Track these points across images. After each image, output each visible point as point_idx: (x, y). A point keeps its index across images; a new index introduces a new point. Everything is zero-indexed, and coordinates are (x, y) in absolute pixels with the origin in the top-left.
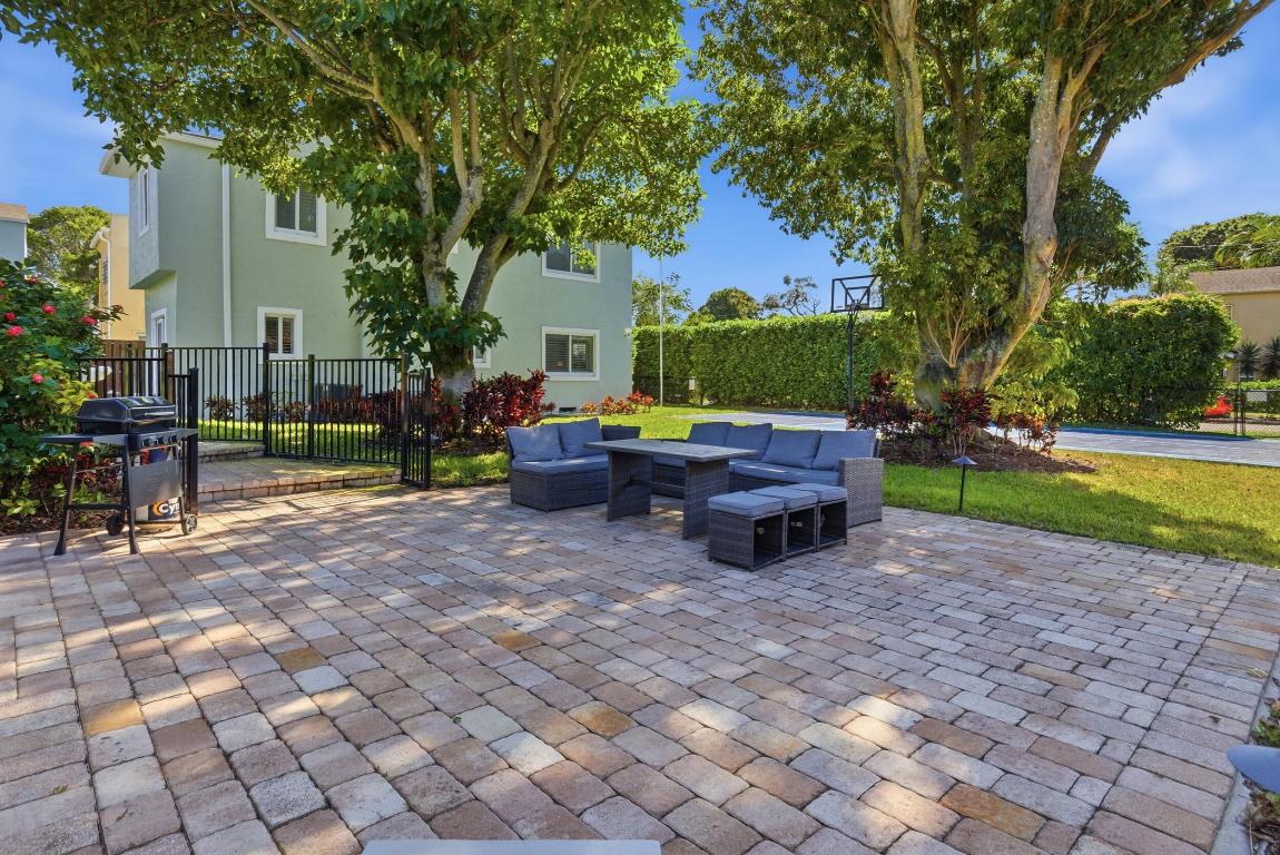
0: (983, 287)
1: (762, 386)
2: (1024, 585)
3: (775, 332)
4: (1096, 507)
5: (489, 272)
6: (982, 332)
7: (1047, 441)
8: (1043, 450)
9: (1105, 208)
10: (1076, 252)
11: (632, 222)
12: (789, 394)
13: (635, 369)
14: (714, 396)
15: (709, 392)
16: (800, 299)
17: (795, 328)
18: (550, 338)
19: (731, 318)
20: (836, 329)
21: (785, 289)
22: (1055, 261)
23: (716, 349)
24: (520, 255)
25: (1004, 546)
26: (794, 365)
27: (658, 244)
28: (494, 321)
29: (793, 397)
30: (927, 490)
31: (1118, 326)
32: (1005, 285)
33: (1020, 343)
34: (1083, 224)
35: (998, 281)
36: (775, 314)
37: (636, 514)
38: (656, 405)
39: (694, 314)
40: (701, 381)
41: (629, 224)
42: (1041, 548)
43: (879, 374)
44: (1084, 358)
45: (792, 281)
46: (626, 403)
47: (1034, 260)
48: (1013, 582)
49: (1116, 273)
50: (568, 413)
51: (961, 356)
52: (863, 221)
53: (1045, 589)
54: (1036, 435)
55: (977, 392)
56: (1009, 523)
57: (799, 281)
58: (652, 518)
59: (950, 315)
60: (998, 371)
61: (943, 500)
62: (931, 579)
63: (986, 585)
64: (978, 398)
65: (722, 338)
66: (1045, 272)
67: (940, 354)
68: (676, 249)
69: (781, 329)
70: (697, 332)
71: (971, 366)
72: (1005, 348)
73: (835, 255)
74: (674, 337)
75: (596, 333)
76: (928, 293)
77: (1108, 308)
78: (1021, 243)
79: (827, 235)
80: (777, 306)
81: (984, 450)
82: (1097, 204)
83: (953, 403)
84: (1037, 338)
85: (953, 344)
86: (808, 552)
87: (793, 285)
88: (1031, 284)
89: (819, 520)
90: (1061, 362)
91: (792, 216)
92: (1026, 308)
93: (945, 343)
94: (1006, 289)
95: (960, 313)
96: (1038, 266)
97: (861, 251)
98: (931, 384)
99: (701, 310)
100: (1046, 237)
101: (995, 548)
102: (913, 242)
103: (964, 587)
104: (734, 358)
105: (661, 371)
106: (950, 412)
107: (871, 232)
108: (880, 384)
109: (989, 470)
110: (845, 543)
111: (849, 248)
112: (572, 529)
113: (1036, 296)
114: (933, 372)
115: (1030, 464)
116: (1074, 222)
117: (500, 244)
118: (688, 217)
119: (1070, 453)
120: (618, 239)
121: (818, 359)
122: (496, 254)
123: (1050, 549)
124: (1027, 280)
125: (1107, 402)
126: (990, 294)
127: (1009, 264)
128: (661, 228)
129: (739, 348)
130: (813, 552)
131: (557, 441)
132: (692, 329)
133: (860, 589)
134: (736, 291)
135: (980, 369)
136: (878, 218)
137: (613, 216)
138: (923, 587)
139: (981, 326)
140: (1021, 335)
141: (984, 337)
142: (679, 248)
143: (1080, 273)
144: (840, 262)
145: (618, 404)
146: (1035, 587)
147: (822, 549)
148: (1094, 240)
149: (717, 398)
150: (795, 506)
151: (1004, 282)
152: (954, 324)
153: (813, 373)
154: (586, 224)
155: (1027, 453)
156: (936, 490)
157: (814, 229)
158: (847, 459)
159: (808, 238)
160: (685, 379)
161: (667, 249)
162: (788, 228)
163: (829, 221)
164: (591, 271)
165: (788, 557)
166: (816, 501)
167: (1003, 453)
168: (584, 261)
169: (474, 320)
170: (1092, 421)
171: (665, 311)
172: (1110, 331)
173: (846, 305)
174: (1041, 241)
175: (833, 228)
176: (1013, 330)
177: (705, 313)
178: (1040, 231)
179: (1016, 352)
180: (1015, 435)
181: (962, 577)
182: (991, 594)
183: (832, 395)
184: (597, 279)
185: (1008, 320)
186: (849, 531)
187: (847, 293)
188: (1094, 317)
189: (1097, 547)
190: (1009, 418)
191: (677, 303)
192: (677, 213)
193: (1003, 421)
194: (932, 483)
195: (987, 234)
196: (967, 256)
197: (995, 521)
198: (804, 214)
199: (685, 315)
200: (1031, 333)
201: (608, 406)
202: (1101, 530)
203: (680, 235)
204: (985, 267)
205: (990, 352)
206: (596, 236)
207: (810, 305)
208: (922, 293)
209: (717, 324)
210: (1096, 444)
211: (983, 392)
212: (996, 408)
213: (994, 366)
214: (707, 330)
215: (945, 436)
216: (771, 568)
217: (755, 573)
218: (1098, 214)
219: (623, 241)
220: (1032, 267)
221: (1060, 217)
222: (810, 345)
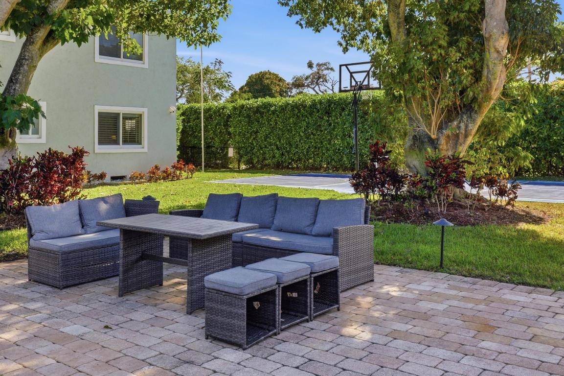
0: (455, 72)
1: (288, 152)
2: (494, 346)
3: (298, 108)
4: (551, 257)
5: (32, 58)
6: (456, 109)
7: (511, 196)
8: (508, 204)
9: (543, 9)
10: (523, 44)
11: (171, 16)
12: (311, 158)
13: (181, 140)
14: (249, 162)
15: (245, 158)
16: (321, 80)
17: (314, 104)
18: (101, 115)
19: (264, 96)
20: (347, 105)
21: (308, 72)
22: (509, 52)
23: (250, 123)
24: (63, 44)
25: (478, 302)
26: (314, 135)
27: (194, 35)
28: (35, 103)
29: (314, 161)
30: (414, 247)
31: (558, 101)
32: (471, 71)
33: (486, 116)
34: (528, 22)
35: (466, 67)
36: (302, 92)
37: (148, 287)
38: (199, 171)
39: (235, 92)
40: (238, 149)
41: (169, 19)
42: (508, 302)
43: (377, 144)
44: (535, 126)
45: (314, 66)
46: (171, 170)
47: (492, 50)
48: (485, 344)
49: (554, 60)
50: (118, 181)
51: (440, 128)
52: (364, 18)
53: (512, 350)
54: (502, 192)
55: (453, 159)
56: (482, 277)
57: (318, 65)
58: (163, 291)
59: (430, 95)
60: (470, 140)
61: (427, 257)
62: (412, 345)
63: (462, 350)
64: (455, 163)
65: (255, 113)
66: (501, 60)
67: (424, 128)
68: (210, 40)
69: (303, 105)
70: (235, 108)
71: (448, 137)
72: (474, 121)
73: (341, 44)
74: (215, 112)
75: (144, 111)
76: (411, 77)
77: (550, 87)
78: (482, 36)
79: (335, 29)
80: (303, 85)
81: (461, 206)
82: (538, 7)
83: (435, 168)
84: (498, 112)
85: (434, 118)
86: (301, 322)
87: (315, 69)
88: (491, 69)
89: (312, 291)
90: (518, 131)
91: (306, 13)
92: (488, 90)
93: (427, 117)
94: (471, 74)
95: (438, 93)
96: (495, 55)
97: (362, 42)
98: (418, 152)
99: (241, 89)
100: (500, 32)
101: (470, 305)
102: (399, 35)
103: (441, 353)
104: (264, 131)
105: (203, 142)
106: (433, 176)
107: (369, 26)
108: (378, 153)
109: (466, 225)
110: (338, 309)
111: (353, 39)
112: (81, 308)
113: (495, 79)
114: (420, 142)
115: (498, 217)
116: (521, 21)
117: (42, 34)
118: (219, 13)
119: (529, 205)
120: (159, 31)
121: (333, 130)
122: (39, 42)
123: (515, 303)
124: (488, 66)
125: (555, 159)
126: (460, 78)
127: (473, 53)
128: (197, 23)
129: (269, 121)
130: (307, 321)
131: (78, 217)
132: (230, 106)
133: (346, 364)
134: (270, 73)
135: (456, 139)
136: (374, 16)
137: (155, 11)
138: (403, 357)
139: (455, 104)
140: (486, 111)
141: (458, 112)
142: (213, 39)
143: (528, 59)
144: (345, 50)
145: (164, 172)
146: (504, 348)
147: (315, 317)
148: (536, 34)
149: (252, 163)
150: (288, 280)
151: (471, 68)
152: (434, 102)
153: (330, 140)
154: (131, 17)
155: (495, 208)
156: (422, 247)
157: (324, 24)
158: (340, 228)
159: (319, 32)
160: (225, 147)
161: (202, 40)
162: (303, 22)
163: (336, 18)
164: (140, 58)
165: (282, 330)
166: (309, 273)
167: (477, 209)
168: (130, 49)
169: (13, 102)
170: (544, 175)
171: (211, 91)
172: (553, 104)
173: (351, 86)
174: (497, 36)
175: (339, 23)
176: (480, 107)
177: (245, 92)
178: (495, 27)
179: (483, 123)
180: (486, 192)
181: (441, 342)
182: (465, 360)
183: (345, 159)
184: (145, 64)
185: (474, 99)
186: (342, 296)
187: (352, 76)
188: (541, 94)
189: (554, 298)
190: (479, 180)
191: (220, 84)
192: (210, 9)
193: (476, 182)
194: (419, 239)
195: (455, 30)
196: (440, 47)
197: (470, 275)
198: (316, 13)
199: (227, 95)
200: (494, 108)
201: (154, 173)
202: (556, 280)
203: (213, 28)
204: (455, 55)
205: (462, 125)
206: (139, 28)
207: (329, 85)
208: (406, 77)
209: (251, 101)
210: (548, 195)
211: (458, 158)
212: (469, 170)
213: (466, 136)
214: (242, 106)
215: (430, 197)
216: (264, 343)
217: (249, 350)
218: (538, 14)
219: (164, 32)
220: (491, 56)
221: (510, 16)
222: (326, 118)
